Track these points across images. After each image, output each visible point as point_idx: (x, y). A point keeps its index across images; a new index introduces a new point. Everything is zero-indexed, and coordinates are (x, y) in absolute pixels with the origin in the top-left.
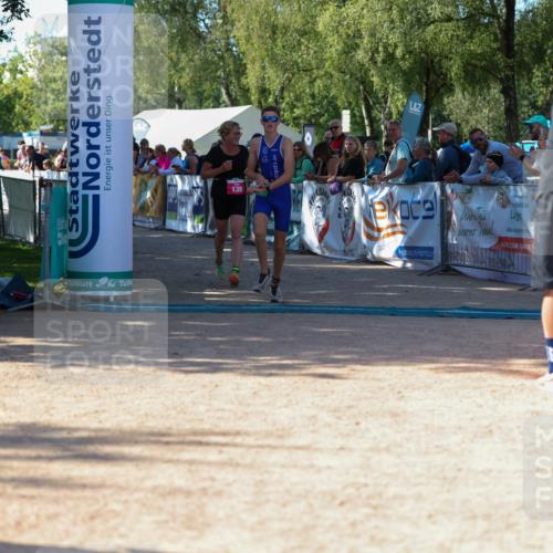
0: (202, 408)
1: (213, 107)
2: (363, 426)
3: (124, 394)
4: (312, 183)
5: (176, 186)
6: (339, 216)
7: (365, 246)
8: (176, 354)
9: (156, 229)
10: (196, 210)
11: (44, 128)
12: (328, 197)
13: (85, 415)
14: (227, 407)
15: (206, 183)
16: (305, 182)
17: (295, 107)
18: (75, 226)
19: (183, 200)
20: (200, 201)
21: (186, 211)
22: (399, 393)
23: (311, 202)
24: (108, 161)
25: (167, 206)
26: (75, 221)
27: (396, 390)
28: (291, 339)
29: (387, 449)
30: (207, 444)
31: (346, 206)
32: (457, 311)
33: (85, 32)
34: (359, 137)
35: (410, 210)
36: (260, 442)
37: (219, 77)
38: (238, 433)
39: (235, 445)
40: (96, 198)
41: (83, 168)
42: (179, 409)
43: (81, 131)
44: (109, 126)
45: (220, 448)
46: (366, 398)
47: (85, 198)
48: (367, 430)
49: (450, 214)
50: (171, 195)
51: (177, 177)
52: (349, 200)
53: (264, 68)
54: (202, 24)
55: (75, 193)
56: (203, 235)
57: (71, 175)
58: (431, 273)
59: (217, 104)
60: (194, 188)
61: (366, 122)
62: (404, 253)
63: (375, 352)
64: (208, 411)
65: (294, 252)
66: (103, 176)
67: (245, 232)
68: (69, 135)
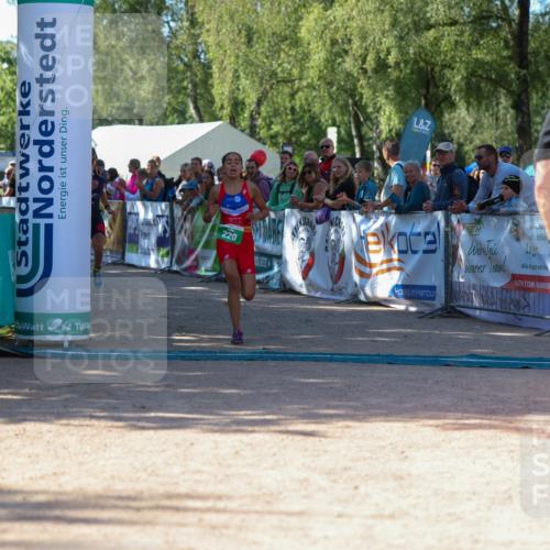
0: (177, 470)
1: (179, 123)
2: (362, 490)
3: (86, 453)
4: (295, 211)
5: (137, 214)
6: (327, 250)
7: (356, 285)
8: (144, 407)
9: (114, 264)
10: (161, 242)
12: (313, 228)
13: (42, 477)
14: (205, 468)
15: (172, 211)
16: (287, 211)
17: (272, 123)
18: (24, 259)
19: (145, 229)
20: (165, 231)
21: (149, 242)
22: (403, 452)
23: (295, 233)
24: (63, 185)
25: (127, 238)
26: (24, 254)
27: (400, 449)
28: (274, 391)
29: (392, 517)
30: (186, 510)
31: (333, 237)
32: (465, 360)
33: (37, 36)
34: (349, 159)
35: (409, 243)
36: (245, 508)
37: (185, 88)
38: (219, 498)
39: (218, 511)
40: (49, 228)
41: (34, 193)
42: (149, 470)
43: (32, 151)
44: (64, 144)
45: (199, 515)
46: (365, 459)
47: (36, 227)
48: (367, 495)
49: (456, 248)
50: (131, 224)
51: (139, 207)
52: (336, 231)
54: (165, 31)
55: (24, 222)
56: (169, 271)
57: (20, 200)
58: (432, 315)
59: (183, 119)
60: (158, 216)
61: (356, 141)
62: (400, 292)
63: (373, 407)
64: (184, 473)
65: (274, 291)
66: (57, 202)
67: (217, 267)
68: (18, 154)
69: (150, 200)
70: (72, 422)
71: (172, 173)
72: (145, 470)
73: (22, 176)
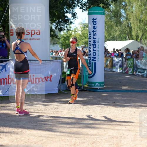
0: (121, 116)
1: (125, 40)
3: (102, 112)
5: (115, 60)
8: (115, 102)
9: (110, 71)
10: (120, 66)
11: (82, 46)
14: (127, 116)
15: (123, 60)
19: (117, 64)
20: (121, 64)
21: (118, 67)
24: (98, 54)
25: (113, 65)
26: (90, 69)
28: (144, 99)
30: (122, 125)
33: (93, 22)
36: (135, 125)
37: (126, 33)
39: (129, 126)
40: (95, 63)
41: (92, 56)
42: (115, 116)
43: (92, 47)
44: (98, 45)
45: (125, 126)
47: (92, 63)
50: (114, 62)
51: (115, 58)
53: (137, 30)
54: (122, 20)
55: (90, 62)
56: (122, 73)
57: (89, 57)
59: (126, 39)
60: (120, 61)
64: (123, 117)
65: (145, 77)
66: (97, 58)
67: (132, 72)
68: (88, 47)
69: (118, 57)
70: (99, 106)
71: (123, 51)
72: (114, 116)
73: (89, 52)
